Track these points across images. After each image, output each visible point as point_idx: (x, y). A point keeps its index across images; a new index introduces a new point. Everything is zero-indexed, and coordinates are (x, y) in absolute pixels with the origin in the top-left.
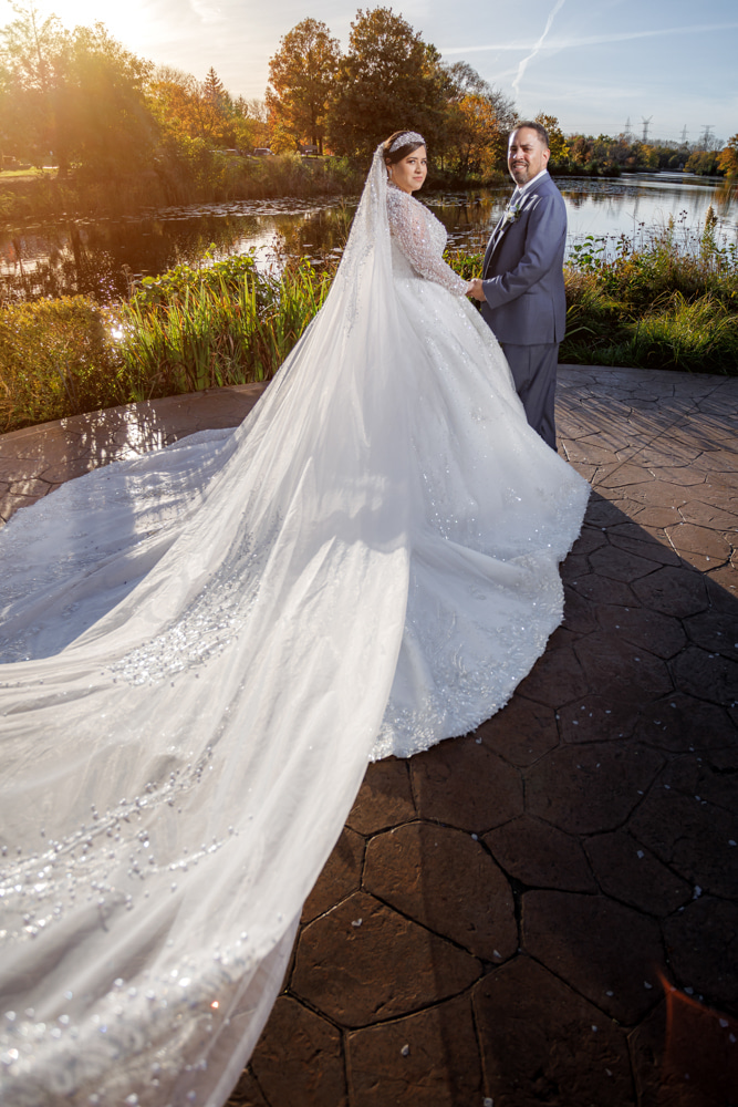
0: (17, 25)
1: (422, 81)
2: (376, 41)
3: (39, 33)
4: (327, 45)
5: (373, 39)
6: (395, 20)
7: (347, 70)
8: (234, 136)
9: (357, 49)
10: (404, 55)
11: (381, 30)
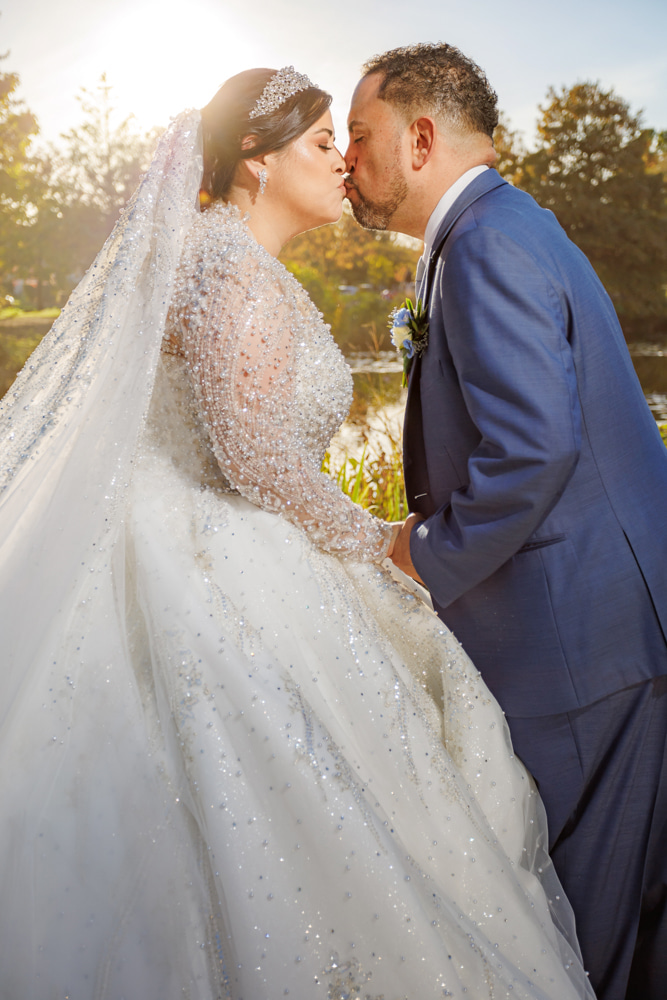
0: (85, 128)
1: (642, 177)
2: (574, 128)
3: (112, 137)
4: (507, 139)
5: (569, 126)
6: (603, 97)
7: (530, 169)
8: (366, 266)
9: (547, 139)
10: (617, 143)
11: (581, 111)
